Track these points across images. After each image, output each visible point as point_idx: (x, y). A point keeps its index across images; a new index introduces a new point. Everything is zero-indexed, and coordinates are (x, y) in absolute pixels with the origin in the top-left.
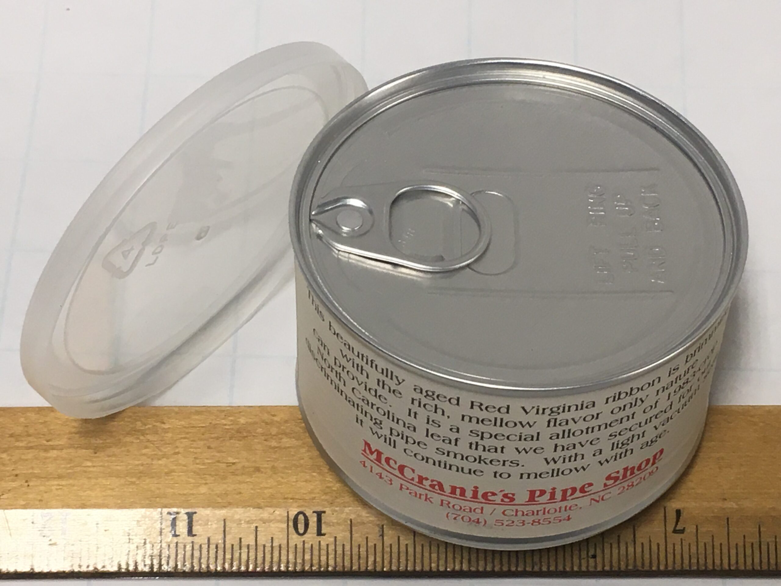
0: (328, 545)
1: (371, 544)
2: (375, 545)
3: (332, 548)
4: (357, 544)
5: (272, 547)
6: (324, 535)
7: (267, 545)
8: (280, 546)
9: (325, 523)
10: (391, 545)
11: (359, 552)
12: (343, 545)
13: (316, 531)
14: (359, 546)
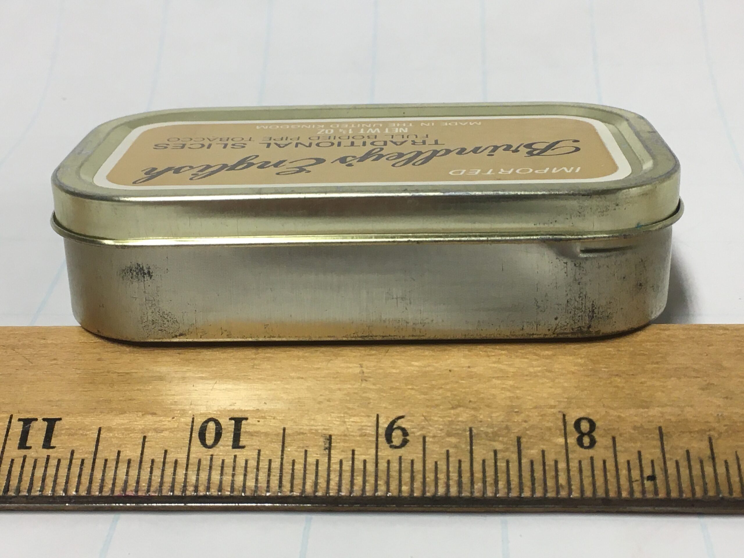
0: (246, 461)
1: (311, 460)
2: (317, 461)
3: (252, 463)
4: (291, 459)
5: (164, 463)
6: (243, 447)
7: (157, 460)
8: (176, 462)
9: (246, 432)
10: (341, 462)
11: (293, 470)
12: (270, 461)
13: (231, 443)
14: (294, 462)
